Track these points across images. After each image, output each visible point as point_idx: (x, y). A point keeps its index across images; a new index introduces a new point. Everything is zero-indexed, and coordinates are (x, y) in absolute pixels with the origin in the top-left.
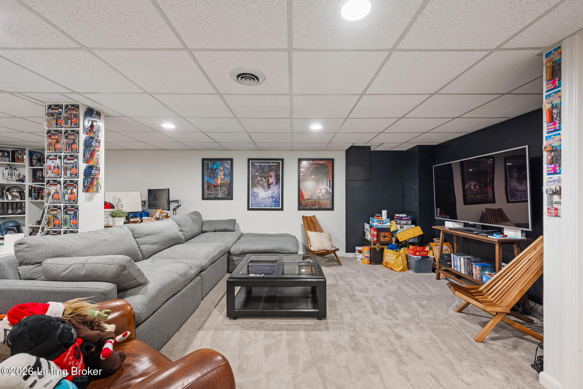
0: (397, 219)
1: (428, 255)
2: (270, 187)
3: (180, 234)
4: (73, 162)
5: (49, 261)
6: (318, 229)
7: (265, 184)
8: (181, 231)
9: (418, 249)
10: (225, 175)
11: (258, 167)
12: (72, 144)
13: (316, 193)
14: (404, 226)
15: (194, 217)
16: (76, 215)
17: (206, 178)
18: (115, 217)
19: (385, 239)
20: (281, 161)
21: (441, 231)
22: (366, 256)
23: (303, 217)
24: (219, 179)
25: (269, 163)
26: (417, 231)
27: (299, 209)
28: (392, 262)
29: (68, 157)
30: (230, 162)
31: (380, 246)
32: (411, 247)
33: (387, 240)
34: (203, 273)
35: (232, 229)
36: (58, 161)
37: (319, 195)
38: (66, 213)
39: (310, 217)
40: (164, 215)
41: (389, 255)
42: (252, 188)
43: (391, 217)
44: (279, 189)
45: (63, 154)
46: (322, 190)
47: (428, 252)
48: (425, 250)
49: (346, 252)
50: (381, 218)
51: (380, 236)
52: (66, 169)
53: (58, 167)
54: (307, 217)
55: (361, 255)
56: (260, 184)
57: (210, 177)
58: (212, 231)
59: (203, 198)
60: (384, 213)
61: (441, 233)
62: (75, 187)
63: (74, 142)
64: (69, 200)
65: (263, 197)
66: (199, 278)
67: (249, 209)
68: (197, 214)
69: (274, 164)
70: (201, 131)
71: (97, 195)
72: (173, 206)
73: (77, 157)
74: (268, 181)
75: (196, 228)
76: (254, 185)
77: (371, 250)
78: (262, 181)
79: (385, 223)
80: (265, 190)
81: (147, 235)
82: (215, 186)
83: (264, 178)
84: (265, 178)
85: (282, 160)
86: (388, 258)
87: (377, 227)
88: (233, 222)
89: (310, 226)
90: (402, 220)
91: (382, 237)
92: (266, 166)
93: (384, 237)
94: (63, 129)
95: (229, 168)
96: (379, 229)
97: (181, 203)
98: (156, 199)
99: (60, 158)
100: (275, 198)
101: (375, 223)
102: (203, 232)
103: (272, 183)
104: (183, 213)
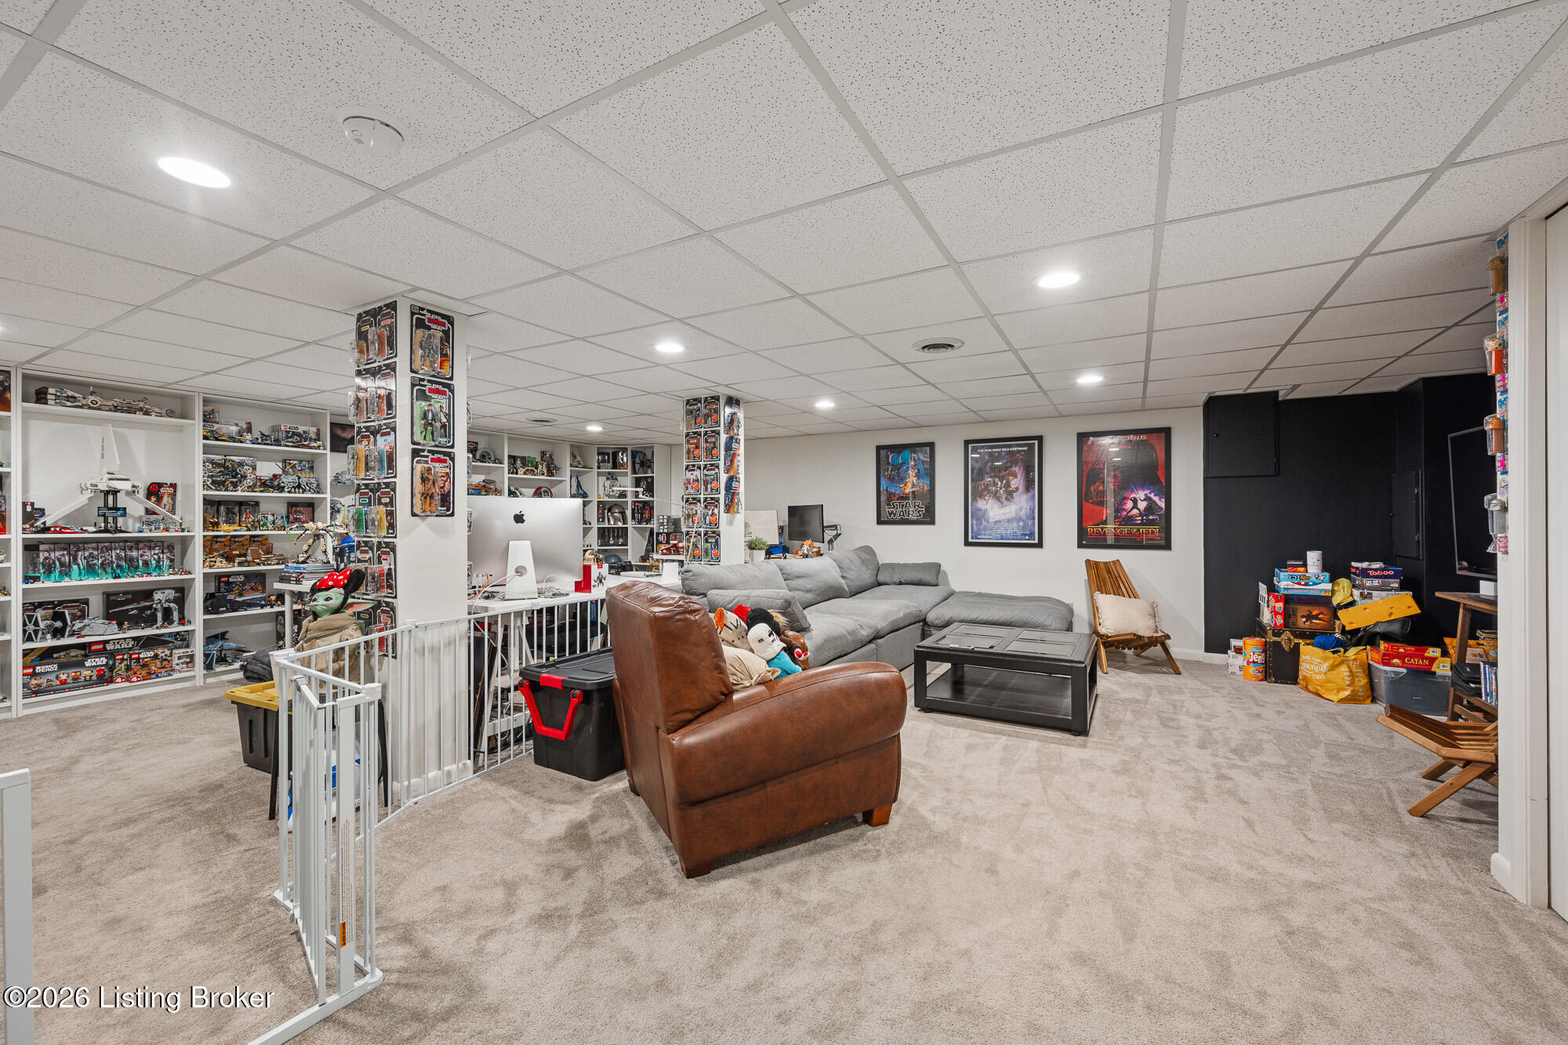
0: (1355, 574)
1: (1434, 669)
2: (1012, 498)
3: (843, 581)
4: (713, 472)
5: (714, 592)
6: (1124, 590)
7: (1002, 491)
8: (843, 577)
9: (1401, 650)
10: (918, 476)
11: (987, 457)
12: (713, 448)
13: (1124, 510)
14: (1375, 593)
15: (864, 556)
16: (717, 543)
17: (883, 482)
18: (754, 549)
19: (1311, 623)
20: (1036, 442)
21: (1461, 606)
22: (1251, 660)
23: (1088, 562)
24: (910, 485)
25: (1011, 446)
26: (1404, 605)
27: (1080, 546)
28: (1318, 677)
29: (709, 467)
30: (928, 449)
31: (1292, 638)
32: (1383, 645)
33: (1318, 627)
34: (878, 641)
35: (933, 581)
36: (697, 473)
37: (1131, 514)
38: (707, 541)
39: (1105, 563)
40: (815, 550)
41: (1313, 661)
42: (974, 499)
43: (1335, 569)
44: (1034, 502)
45: (702, 463)
46: (1139, 501)
47: (1432, 660)
48: (1426, 655)
49: (1206, 651)
50: (1302, 569)
51: (1295, 615)
52: (706, 483)
53: (697, 480)
54: (1097, 563)
55: (1240, 657)
56: (989, 492)
57: (891, 479)
58: (895, 583)
59: (880, 522)
60: (1313, 557)
61: (1461, 611)
62: (716, 506)
63: (714, 447)
64: (710, 523)
65: (998, 518)
66: (872, 646)
67: (967, 543)
68: (868, 550)
69: (1020, 449)
70: (875, 406)
71: (738, 516)
72: (829, 534)
73: (718, 467)
74: (1008, 485)
75: (867, 576)
76: (978, 494)
77: (1266, 648)
78: (995, 484)
79: (1315, 584)
80: (1002, 503)
81: (799, 577)
82: (902, 498)
83: (999, 478)
84: (1001, 479)
85: (1040, 439)
86: (1308, 666)
87: (1290, 592)
88: (936, 568)
89: (1104, 582)
90: (1368, 576)
91: (1303, 617)
92: (1003, 454)
93: (1309, 617)
94: (703, 430)
95: (926, 462)
96: (1296, 598)
97: (843, 531)
98: (803, 522)
99: (699, 468)
100: (1023, 521)
101: (1285, 582)
102: (880, 584)
103: (1017, 489)
104: (845, 547)
